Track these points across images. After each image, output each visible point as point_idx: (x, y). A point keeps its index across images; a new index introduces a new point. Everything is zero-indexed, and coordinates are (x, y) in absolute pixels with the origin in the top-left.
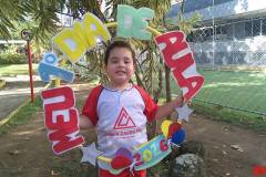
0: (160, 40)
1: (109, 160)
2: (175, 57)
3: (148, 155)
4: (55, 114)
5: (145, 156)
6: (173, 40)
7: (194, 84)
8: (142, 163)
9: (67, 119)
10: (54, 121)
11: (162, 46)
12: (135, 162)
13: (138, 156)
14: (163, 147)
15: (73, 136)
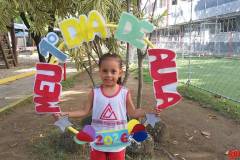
2: (160, 71)
3: (109, 140)
4: (44, 83)
5: (105, 140)
6: (164, 56)
7: (170, 100)
8: (102, 144)
9: (52, 90)
10: (41, 88)
11: (153, 58)
13: (100, 138)
14: (123, 139)
15: (53, 105)
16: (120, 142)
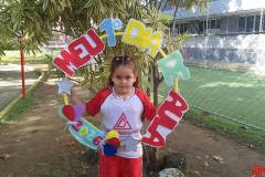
0: (173, 94)
1: (67, 103)
2: (167, 112)
4: (81, 46)
5: (82, 128)
6: (178, 104)
7: (156, 140)
8: (77, 130)
9: (82, 56)
10: (76, 48)
11: (170, 99)
12: (75, 123)
13: (80, 123)
14: (96, 141)
15: (72, 67)
16: (91, 140)
